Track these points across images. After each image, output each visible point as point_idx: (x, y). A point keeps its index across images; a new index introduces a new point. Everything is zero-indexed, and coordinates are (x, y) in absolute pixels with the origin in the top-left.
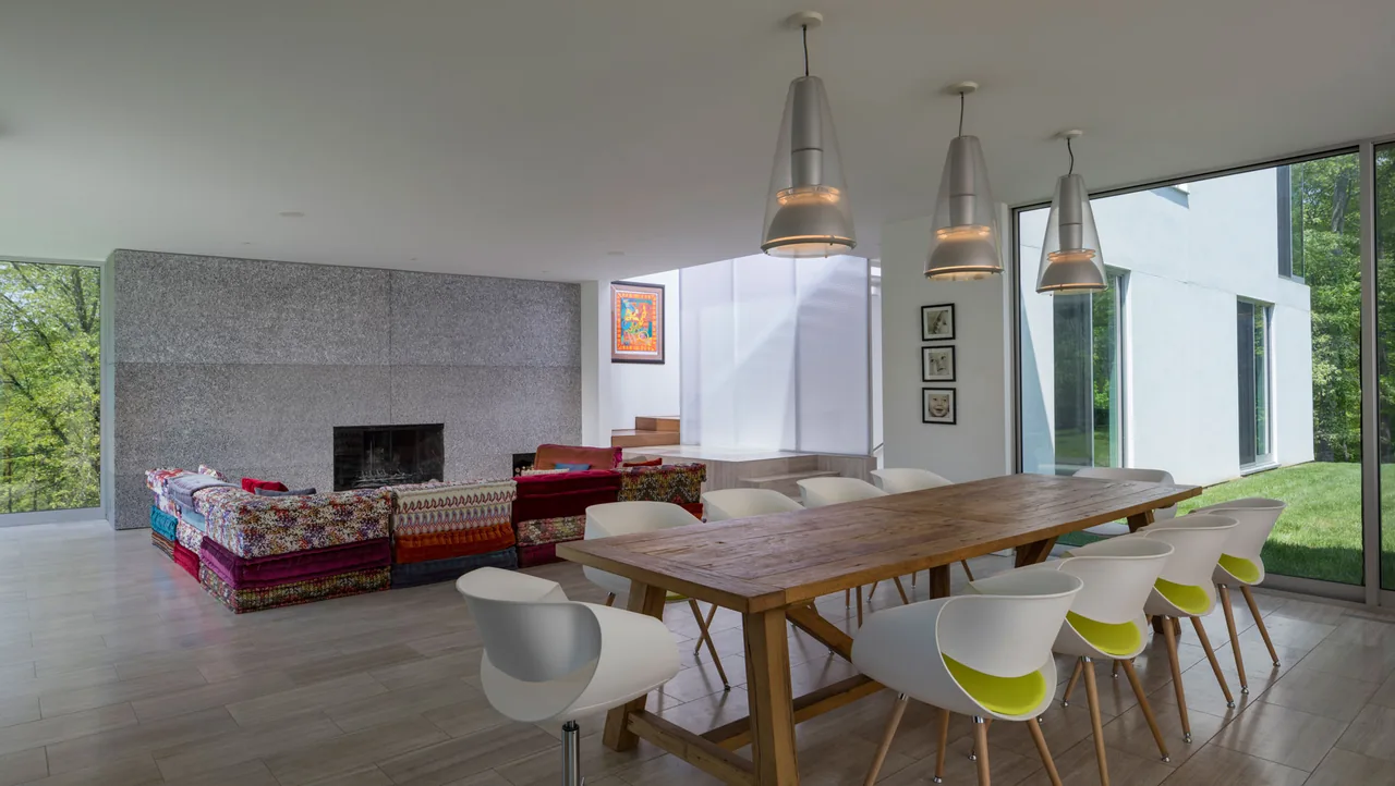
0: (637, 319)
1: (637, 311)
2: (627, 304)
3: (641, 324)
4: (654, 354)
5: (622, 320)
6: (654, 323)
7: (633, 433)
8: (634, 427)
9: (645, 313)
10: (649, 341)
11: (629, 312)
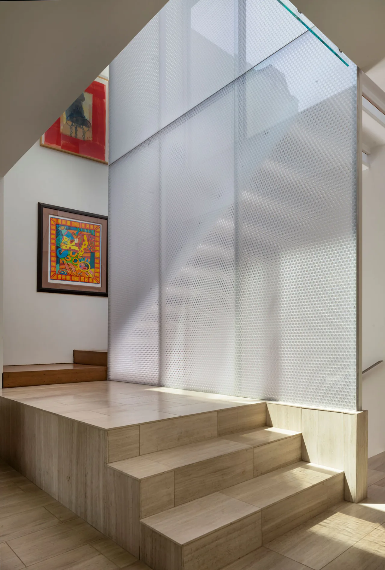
0: (76, 248)
1: (76, 240)
2: (64, 231)
3: (81, 254)
4: (97, 286)
5: (57, 247)
6: (97, 255)
7: (71, 367)
8: (71, 360)
9: (86, 243)
10: (91, 272)
11: (66, 239)
